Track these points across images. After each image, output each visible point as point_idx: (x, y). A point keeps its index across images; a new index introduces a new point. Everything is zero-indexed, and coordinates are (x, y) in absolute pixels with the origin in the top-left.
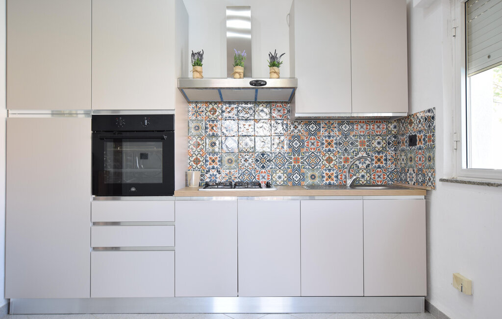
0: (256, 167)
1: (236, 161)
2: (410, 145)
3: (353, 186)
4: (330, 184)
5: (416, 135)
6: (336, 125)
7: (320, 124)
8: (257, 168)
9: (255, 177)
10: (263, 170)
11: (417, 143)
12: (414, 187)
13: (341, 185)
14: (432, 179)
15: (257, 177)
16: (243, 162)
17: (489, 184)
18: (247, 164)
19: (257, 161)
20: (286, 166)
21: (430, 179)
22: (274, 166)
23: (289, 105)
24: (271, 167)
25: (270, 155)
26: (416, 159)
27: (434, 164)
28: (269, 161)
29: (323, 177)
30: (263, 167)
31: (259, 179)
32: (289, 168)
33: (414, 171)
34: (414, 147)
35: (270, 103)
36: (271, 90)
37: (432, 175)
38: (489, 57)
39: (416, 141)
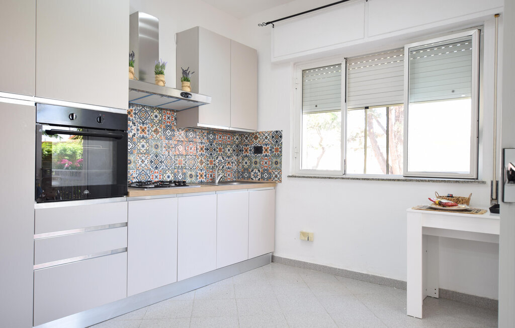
0: (151, 167)
1: (134, 162)
2: (255, 153)
3: (220, 182)
4: (201, 182)
5: (262, 147)
6: (206, 134)
7: (196, 132)
8: (152, 169)
9: (149, 177)
10: (156, 171)
11: (263, 152)
12: (259, 181)
13: (208, 183)
14: (279, 176)
15: (151, 177)
16: (140, 163)
17: (329, 178)
18: (143, 165)
19: (151, 162)
20: (173, 167)
21: (276, 176)
22: (164, 167)
23: (175, 114)
24: (162, 167)
25: (162, 157)
26: (262, 163)
27: (281, 166)
28: (161, 162)
29: (197, 176)
30: (156, 168)
31: (153, 178)
32: (175, 168)
33: (259, 171)
34: (259, 155)
35: (161, 109)
36: (191, 102)
37: (279, 173)
38: (316, 106)
39: (262, 150)
